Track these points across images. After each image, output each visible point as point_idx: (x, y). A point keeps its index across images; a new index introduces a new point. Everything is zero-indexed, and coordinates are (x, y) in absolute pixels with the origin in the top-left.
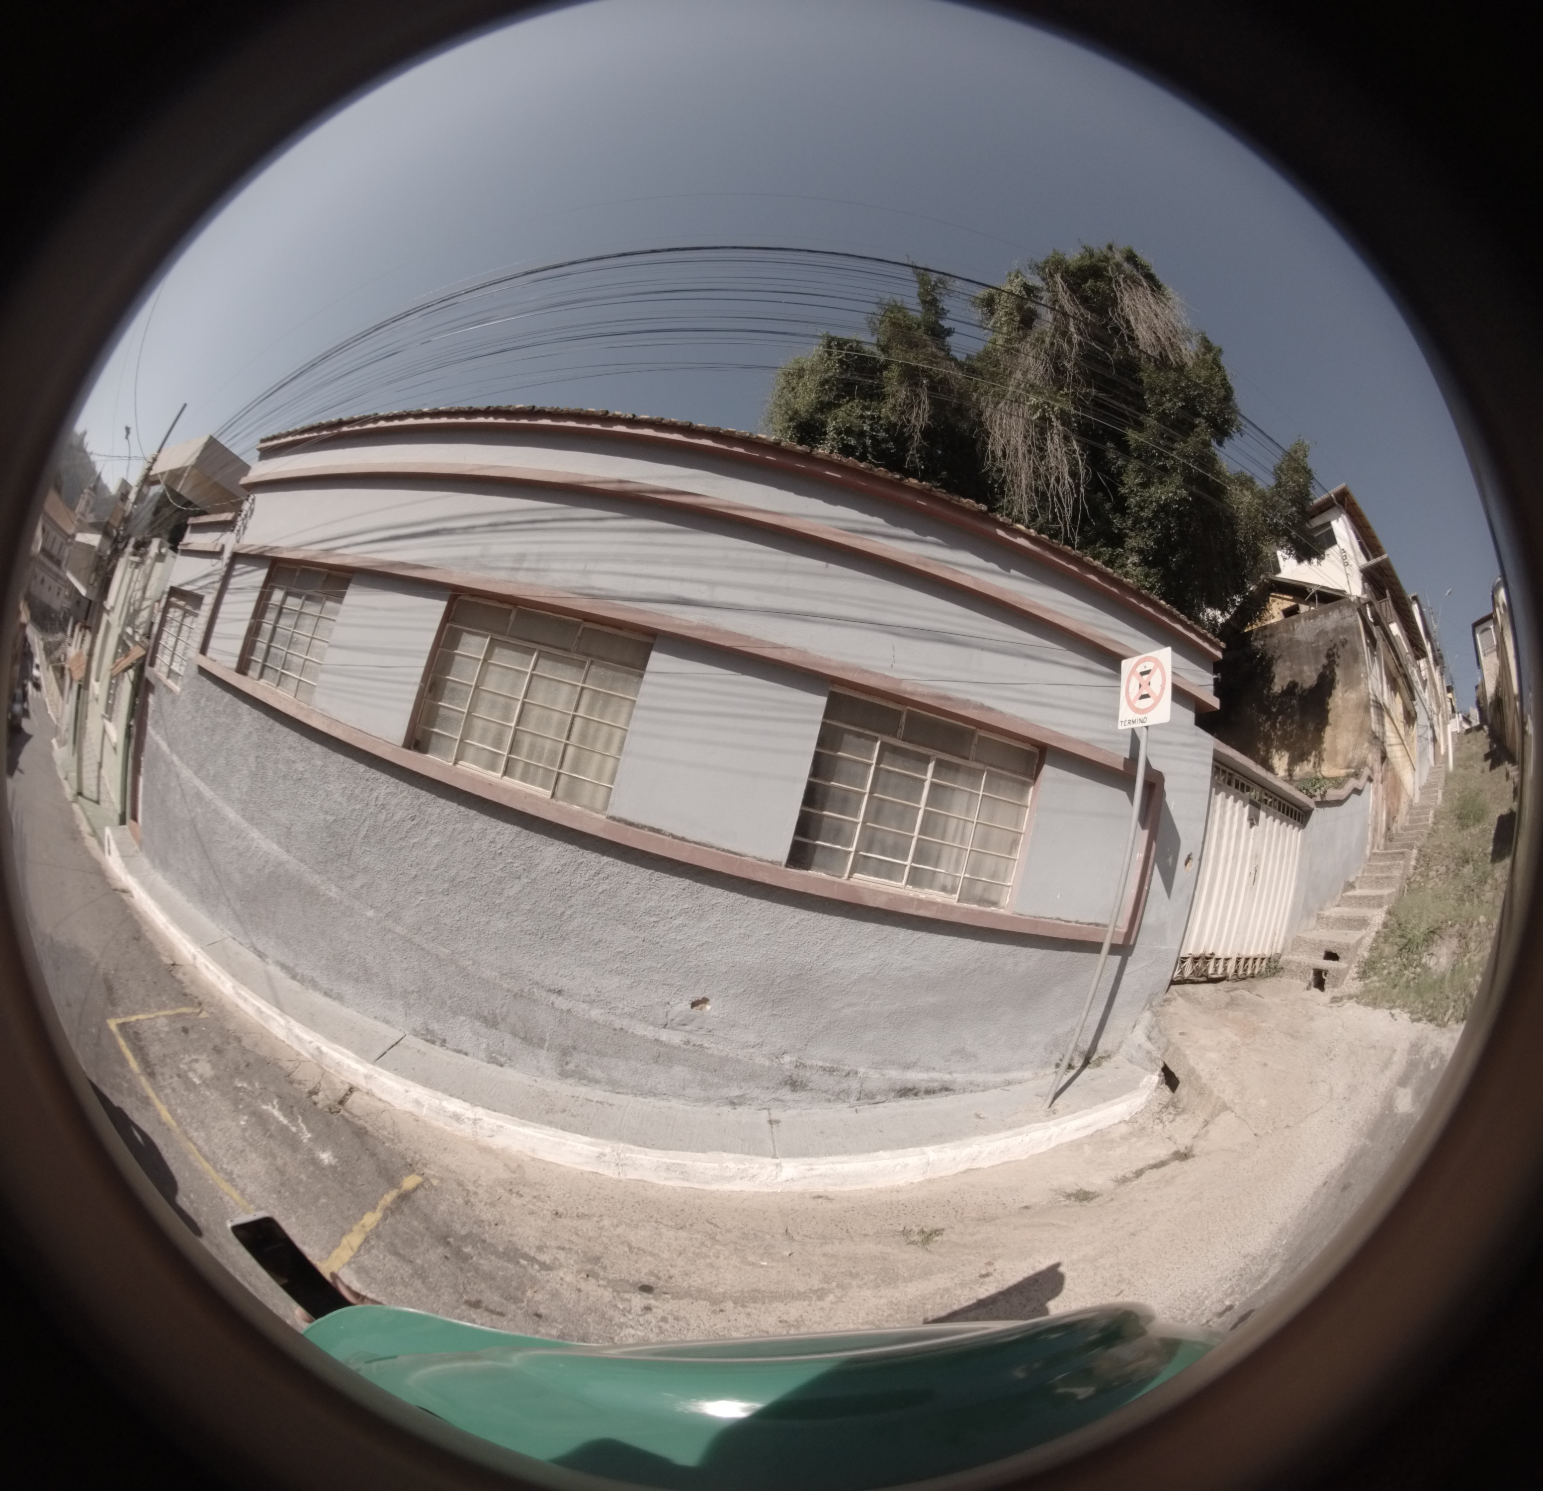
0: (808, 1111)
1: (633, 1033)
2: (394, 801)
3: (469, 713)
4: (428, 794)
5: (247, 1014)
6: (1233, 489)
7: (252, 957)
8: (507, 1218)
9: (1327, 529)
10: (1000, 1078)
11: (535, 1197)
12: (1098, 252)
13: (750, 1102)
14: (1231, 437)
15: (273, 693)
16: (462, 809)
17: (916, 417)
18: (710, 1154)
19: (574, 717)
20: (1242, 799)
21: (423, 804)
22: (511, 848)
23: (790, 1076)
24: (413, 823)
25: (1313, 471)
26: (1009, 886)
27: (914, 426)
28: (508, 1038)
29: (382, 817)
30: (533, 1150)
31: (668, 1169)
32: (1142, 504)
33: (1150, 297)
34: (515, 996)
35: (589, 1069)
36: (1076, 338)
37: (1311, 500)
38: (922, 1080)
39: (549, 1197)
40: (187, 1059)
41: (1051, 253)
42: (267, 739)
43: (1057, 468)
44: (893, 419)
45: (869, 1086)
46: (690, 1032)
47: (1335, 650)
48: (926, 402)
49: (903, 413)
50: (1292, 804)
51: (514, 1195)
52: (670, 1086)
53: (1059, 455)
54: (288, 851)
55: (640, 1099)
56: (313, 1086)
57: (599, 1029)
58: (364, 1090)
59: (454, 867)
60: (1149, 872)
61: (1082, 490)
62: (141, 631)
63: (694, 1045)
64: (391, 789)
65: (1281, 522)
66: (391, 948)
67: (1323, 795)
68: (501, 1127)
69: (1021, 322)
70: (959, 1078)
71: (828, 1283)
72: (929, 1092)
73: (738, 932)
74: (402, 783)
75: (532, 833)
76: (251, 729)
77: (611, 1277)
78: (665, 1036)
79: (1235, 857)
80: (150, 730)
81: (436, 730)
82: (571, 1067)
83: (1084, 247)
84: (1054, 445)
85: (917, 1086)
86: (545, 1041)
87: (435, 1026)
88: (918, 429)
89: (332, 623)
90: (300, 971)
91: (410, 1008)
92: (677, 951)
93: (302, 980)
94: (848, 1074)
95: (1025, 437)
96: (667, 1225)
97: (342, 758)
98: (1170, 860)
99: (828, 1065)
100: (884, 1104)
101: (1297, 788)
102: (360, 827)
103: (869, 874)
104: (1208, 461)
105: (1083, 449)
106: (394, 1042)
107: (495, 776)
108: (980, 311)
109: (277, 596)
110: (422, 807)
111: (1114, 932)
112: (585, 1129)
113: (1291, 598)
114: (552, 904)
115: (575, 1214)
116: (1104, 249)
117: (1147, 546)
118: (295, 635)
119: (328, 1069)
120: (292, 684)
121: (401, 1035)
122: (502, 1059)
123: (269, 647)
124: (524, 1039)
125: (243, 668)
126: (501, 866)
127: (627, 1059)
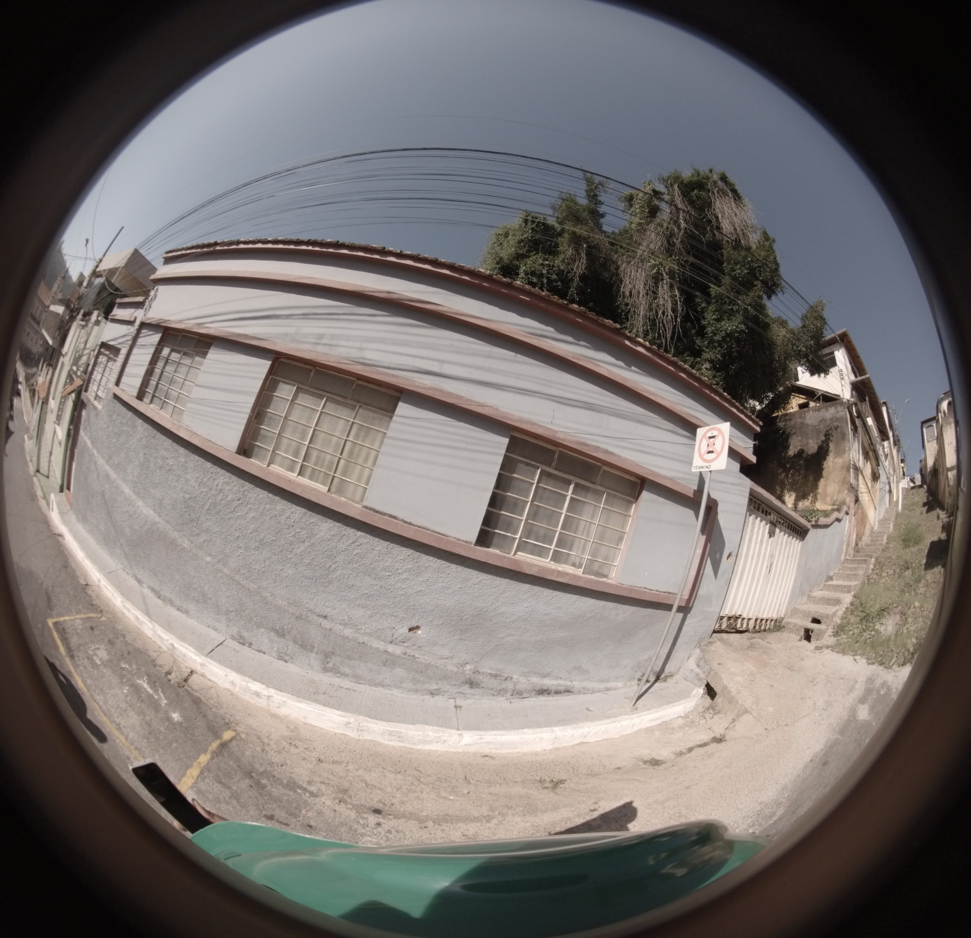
0: (480, 701)
1: (370, 646)
2: (228, 488)
3: (279, 434)
4: (250, 485)
5: (129, 619)
6: (775, 327)
7: (134, 582)
8: (288, 762)
9: (832, 356)
10: (602, 686)
11: (306, 749)
12: (703, 173)
13: (443, 694)
14: (776, 294)
15: (158, 413)
16: (271, 496)
17: (577, 267)
18: (417, 725)
19: (346, 441)
20: (766, 520)
21: (246, 490)
22: (300, 522)
23: (470, 679)
24: (239, 502)
25: (827, 320)
26: (615, 566)
27: (575, 273)
28: (291, 644)
29: (219, 497)
30: (305, 718)
31: (390, 734)
32: (716, 332)
33: (733, 204)
34: (297, 618)
35: (341, 667)
36: (683, 225)
37: (824, 337)
38: (553, 685)
39: (314, 749)
40: (93, 647)
41: (673, 171)
42: (151, 443)
43: (664, 306)
44: (562, 267)
45: (519, 687)
46: (408, 647)
47: (830, 432)
48: (584, 258)
49: (568, 264)
50: (797, 525)
51: (293, 747)
52: (393, 681)
53: (666, 297)
54: (160, 516)
55: (373, 688)
56: (168, 669)
57: (349, 642)
58: (200, 673)
59: (263, 532)
60: (704, 562)
61: (679, 320)
62: (81, 369)
63: (409, 656)
64: (227, 480)
65: (804, 349)
66: (220, 582)
67: (817, 521)
68: (285, 702)
69: (649, 212)
70: (577, 684)
71: (494, 812)
72: (557, 692)
73: (441, 585)
74: (233, 476)
75: (314, 514)
76: (142, 436)
77: (355, 803)
78: (391, 648)
79: (759, 555)
80: (82, 433)
81: (257, 443)
82: (330, 665)
83: (694, 169)
84: (664, 290)
85: (550, 688)
86: (315, 647)
87: (245, 634)
88: (577, 275)
89: (198, 371)
90: (163, 594)
91: (230, 621)
92: (402, 595)
93: (164, 599)
94: (506, 679)
95: (645, 285)
96: (389, 771)
97: (197, 458)
98: (718, 556)
99: (494, 672)
100: (529, 699)
101: (800, 515)
102: (205, 503)
103: (527, 553)
104: (761, 308)
105: (681, 294)
106: (219, 643)
107: (293, 476)
108: (623, 204)
109: (166, 351)
110: (246, 492)
111: (681, 598)
112: (338, 706)
113: (805, 397)
114: (323, 560)
115: (331, 761)
116: (707, 172)
117: (716, 358)
118: (175, 377)
119: (177, 658)
120: (170, 409)
121: (224, 638)
122: (287, 658)
123: (158, 384)
124: (301, 645)
125: (140, 396)
126: (293, 534)
127: (366, 662)
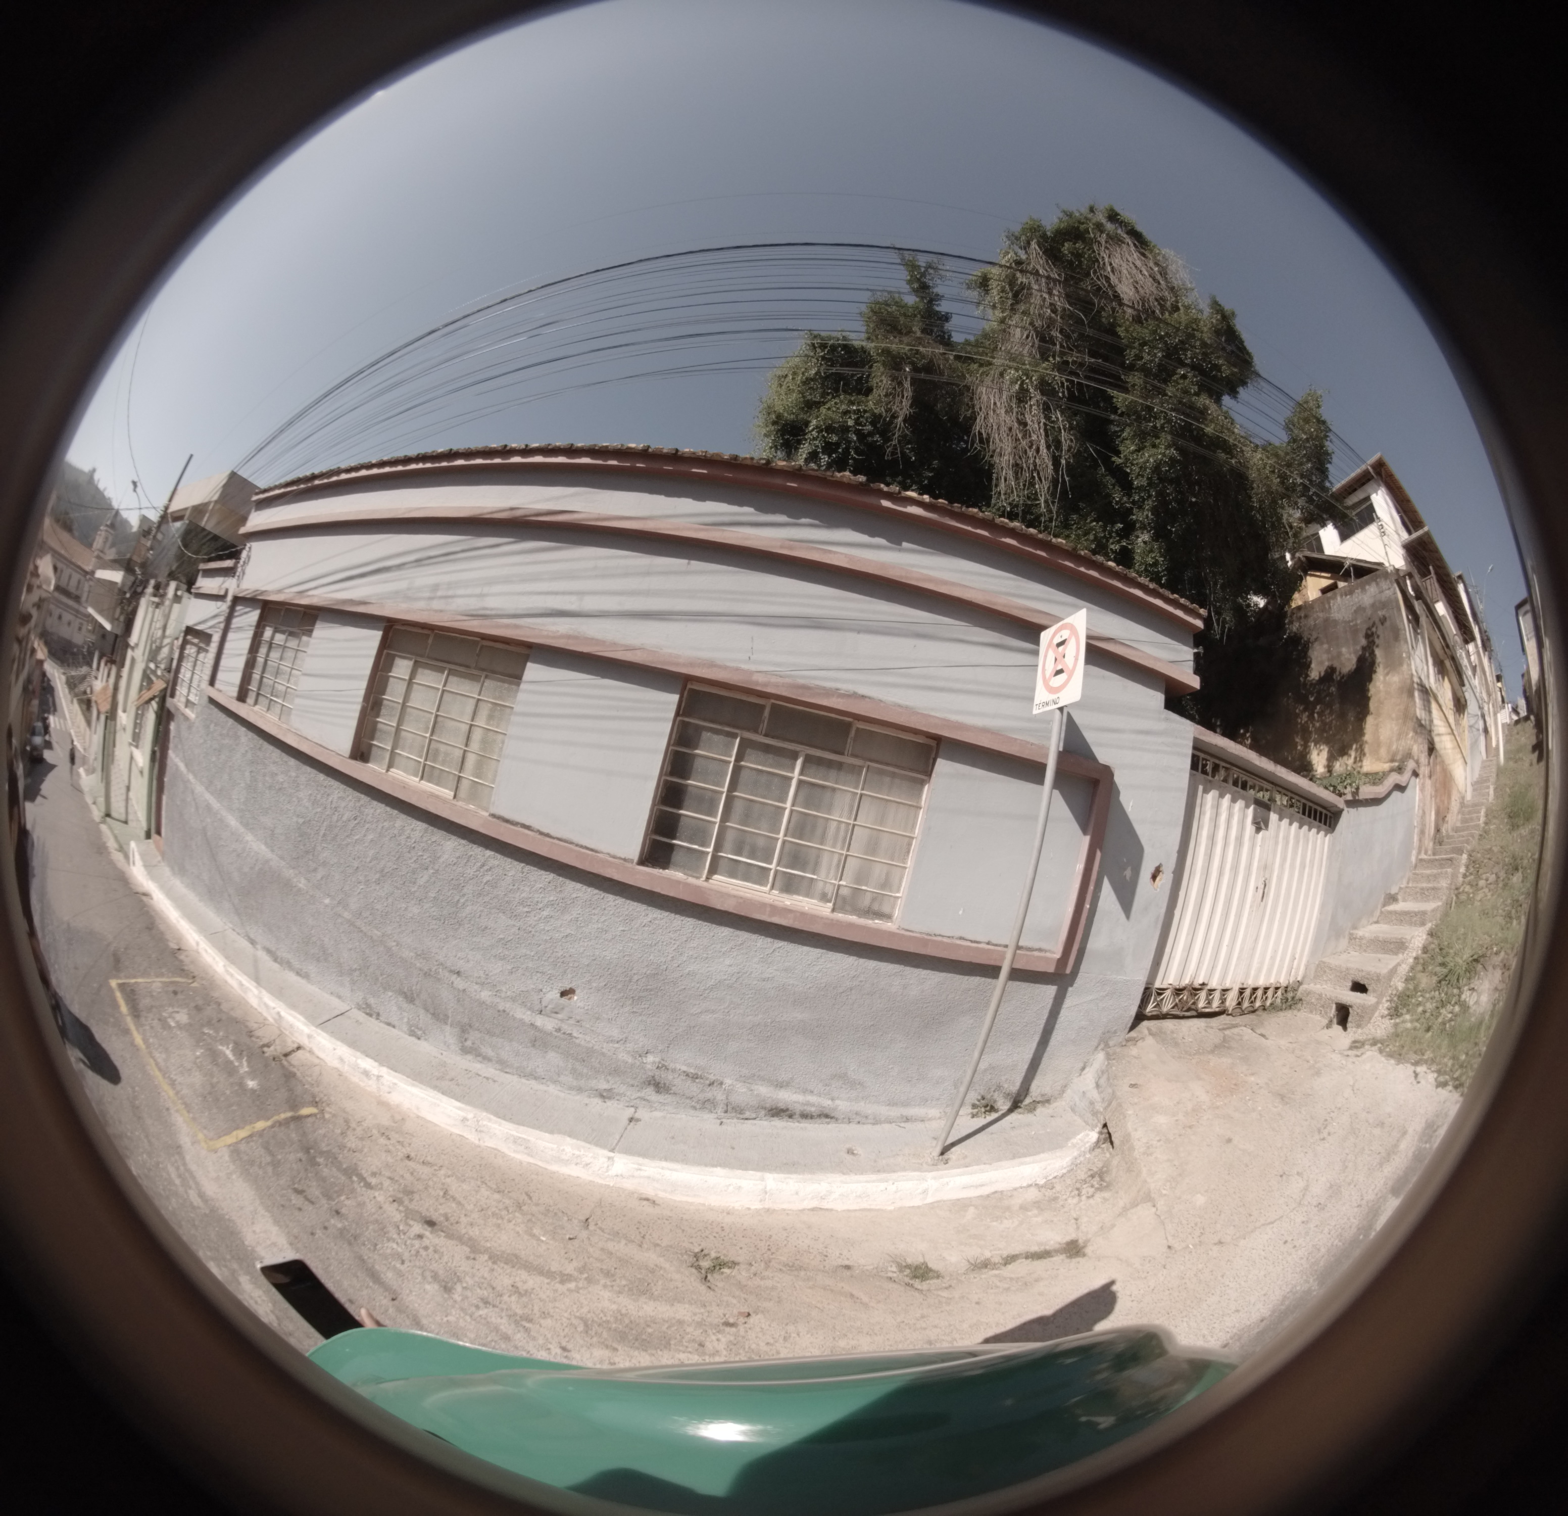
0: (673, 1115)
2: (343, 804)
3: (398, 726)
4: (366, 798)
7: (245, 944)
10: (895, 1112)
11: (399, 1142)
13: (618, 1097)
15: (264, 718)
16: (388, 809)
21: (362, 805)
23: (654, 1077)
24: (356, 822)
26: (899, 899)
29: (335, 818)
30: (418, 1109)
31: (517, 1143)
35: (482, 1047)
38: (795, 1103)
39: (409, 1144)
40: (170, 1010)
45: (738, 1100)
46: (562, 1020)
51: (383, 1137)
52: (547, 1071)
54: (272, 851)
55: (524, 1081)
56: (268, 1042)
57: (487, 1009)
58: (307, 1049)
62: (163, 666)
63: (565, 1033)
64: (341, 794)
66: (341, 931)
68: (397, 1085)
72: (806, 1116)
74: (348, 788)
75: (435, 830)
77: (412, 1207)
78: (540, 1021)
80: (171, 754)
81: (375, 743)
82: (469, 1043)
85: (793, 1108)
86: (449, 1017)
87: (372, 1001)
89: (306, 655)
90: (280, 954)
91: (355, 985)
94: (713, 1084)
99: (691, 1070)
100: (755, 1121)
102: (320, 827)
103: (726, 876)
106: (339, 1013)
107: (414, 781)
109: (268, 633)
110: (362, 808)
118: (281, 667)
120: (278, 709)
121: (348, 1008)
122: (419, 1033)
123: (262, 677)
124: (433, 1014)
125: (242, 697)
126: (415, 858)
127: (511, 1041)
